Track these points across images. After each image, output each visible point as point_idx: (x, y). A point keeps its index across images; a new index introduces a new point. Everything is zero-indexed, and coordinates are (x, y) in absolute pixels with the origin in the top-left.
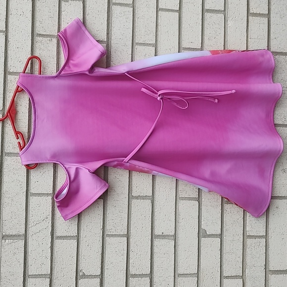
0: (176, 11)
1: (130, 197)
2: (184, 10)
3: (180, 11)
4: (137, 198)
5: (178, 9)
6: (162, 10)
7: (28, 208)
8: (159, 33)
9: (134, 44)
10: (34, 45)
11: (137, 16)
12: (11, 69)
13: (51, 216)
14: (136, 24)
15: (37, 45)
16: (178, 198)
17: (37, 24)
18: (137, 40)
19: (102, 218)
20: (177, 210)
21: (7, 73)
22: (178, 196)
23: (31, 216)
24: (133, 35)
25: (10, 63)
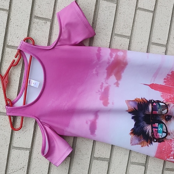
0: (151, 11)
1: (92, 158)
2: (158, 11)
3: (154, 12)
4: (98, 159)
5: (153, 10)
6: (140, 9)
7: (10, 158)
8: (135, 28)
9: (113, 35)
10: (31, 25)
11: (119, 11)
12: (9, 43)
13: (27, 166)
14: (118, 19)
15: (34, 26)
16: (129, 162)
17: (36, 8)
18: (116, 32)
19: (67, 172)
20: (128, 171)
21: (6, 46)
22: (129, 160)
23: (11, 164)
24: (113, 27)
25: (9, 37)
